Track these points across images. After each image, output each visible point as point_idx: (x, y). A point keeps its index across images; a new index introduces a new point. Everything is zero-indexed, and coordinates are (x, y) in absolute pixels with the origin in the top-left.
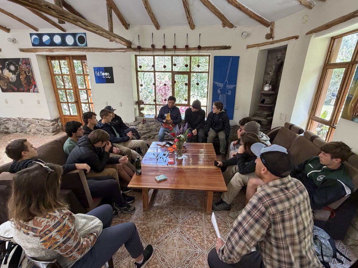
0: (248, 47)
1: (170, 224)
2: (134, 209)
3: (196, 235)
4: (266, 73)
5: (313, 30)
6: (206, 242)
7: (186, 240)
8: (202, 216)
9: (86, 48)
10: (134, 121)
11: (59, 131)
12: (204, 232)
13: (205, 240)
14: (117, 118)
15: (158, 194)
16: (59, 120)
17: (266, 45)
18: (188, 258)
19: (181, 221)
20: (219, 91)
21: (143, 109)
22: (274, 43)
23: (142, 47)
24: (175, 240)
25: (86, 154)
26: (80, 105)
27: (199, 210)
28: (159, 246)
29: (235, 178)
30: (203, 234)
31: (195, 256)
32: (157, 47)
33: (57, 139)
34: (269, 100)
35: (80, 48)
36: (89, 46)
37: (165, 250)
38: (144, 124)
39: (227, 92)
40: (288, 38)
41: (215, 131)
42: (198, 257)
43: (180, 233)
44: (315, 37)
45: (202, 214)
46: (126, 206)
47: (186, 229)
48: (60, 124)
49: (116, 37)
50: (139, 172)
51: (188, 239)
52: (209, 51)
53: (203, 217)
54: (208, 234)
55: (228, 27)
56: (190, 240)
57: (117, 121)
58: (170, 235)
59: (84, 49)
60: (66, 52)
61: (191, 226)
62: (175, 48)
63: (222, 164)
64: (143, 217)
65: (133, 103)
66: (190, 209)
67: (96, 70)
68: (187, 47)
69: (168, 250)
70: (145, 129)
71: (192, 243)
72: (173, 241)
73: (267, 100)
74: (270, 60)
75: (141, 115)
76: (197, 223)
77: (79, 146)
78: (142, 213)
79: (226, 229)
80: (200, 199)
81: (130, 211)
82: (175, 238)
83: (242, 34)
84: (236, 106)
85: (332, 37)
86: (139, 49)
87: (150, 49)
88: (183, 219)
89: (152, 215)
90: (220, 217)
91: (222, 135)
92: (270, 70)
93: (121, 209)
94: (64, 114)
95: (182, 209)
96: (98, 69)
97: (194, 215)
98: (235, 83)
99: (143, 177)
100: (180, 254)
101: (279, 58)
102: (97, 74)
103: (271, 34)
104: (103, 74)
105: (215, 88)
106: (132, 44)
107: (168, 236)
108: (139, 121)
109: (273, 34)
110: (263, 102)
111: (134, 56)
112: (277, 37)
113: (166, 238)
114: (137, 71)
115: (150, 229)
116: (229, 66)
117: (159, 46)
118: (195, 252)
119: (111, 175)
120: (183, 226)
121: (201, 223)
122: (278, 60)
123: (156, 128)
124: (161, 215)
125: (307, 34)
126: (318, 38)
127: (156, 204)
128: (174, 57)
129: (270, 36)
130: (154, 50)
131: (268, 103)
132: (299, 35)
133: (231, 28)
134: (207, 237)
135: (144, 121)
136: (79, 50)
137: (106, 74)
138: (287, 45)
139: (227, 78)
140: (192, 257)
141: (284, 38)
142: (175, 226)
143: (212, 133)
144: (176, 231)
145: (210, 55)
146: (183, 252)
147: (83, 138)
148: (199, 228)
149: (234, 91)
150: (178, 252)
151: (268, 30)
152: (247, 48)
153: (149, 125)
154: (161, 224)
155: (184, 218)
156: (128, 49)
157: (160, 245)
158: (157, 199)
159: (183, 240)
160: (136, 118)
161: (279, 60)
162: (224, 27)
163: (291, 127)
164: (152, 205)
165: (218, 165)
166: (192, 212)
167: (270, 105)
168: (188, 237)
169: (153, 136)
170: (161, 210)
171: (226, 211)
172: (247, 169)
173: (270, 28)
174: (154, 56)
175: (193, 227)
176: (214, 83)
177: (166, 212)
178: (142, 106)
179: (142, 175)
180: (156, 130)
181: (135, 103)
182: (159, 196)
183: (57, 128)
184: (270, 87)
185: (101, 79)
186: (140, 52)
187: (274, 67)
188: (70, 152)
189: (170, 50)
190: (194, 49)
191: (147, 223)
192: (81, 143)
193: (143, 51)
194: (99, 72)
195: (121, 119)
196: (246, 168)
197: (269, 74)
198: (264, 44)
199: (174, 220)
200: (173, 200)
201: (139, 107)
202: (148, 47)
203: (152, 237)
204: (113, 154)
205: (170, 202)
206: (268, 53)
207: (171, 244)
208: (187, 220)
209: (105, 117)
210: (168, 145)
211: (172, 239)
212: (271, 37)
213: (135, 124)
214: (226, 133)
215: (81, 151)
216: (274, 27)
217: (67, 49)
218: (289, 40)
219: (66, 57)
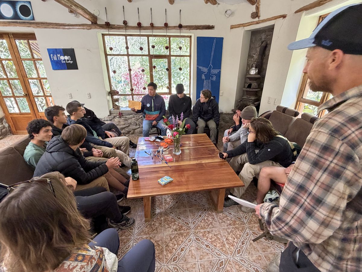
0: (232, 27)
1: (180, 232)
2: (134, 222)
3: (214, 239)
4: (250, 56)
5: (303, 7)
6: (227, 246)
7: (206, 249)
8: (213, 216)
9: (33, 23)
10: (109, 116)
11: (6, 134)
12: (221, 234)
13: (226, 243)
14: (89, 113)
15: (157, 198)
16: (4, 120)
17: (252, 25)
18: (215, 270)
19: (192, 226)
20: (203, 77)
21: (117, 100)
22: (260, 23)
23: (111, 23)
24: (193, 251)
25: (64, 161)
26: (32, 98)
27: (208, 209)
28: (176, 262)
29: (246, 170)
30: (222, 237)
31: (221, 265)
32: (130, 24)
33: (11, 145)
34: (256, 84)
35: (24, 23)
36: (38, 19)
37: (185, 267)
38: (120, 117)
39: (212, 77)
40: (275, 17)
41: (205, 121)
42: (225, 265)
43: (196, 241)
44: (305, 15)
45: (213, 213)
46: (125, 220)
47: (201, 235)
48: (7, 125)
49: (78, 6)
50: (136, 177)
51: (207, 246)
52: (191, 31)
53: (215, 216)
54: (227, 236)
55: (211, 3)
56: (209, 248)
57: (90, 116)
58: (185, 245)
59: (31, 23)
60: (3, 27)
61: (205, 230)
62: (152, 26)
63: (227, 155)
64: (147, 230)
65: (105, 94)
66: (198, 210)
67: (51, 52)
68: (166, 25)
69: (189, 266)
70: (122, 124)
71: (213, 250)
72: (190, 252)
73: (254, 84)
74: (253, 42)
75: (117, 107)
76: (211, 225)
77: (51, 152)
78: (144, 224)
79: (242, 225)
80: (205, 197)
81: (128, 225)
82: (192, 248)
83: (226, 12)
84: (221, 92)
85: (320, 16)
86: (108, 25)
87: (121, 27)
88: (194, 223)
89: (157, 224)
90: (232, 213)
91: (212, 124)
92: (254, 52)
93: (118, 225)
94: (10, 112)
95: (190, 211)
96: (53, 52)
97: (205, 216)
98: (220, 68)
99: (142, 183)
100: (204, 267)
101: (263, 40)
102: (53, 58)
103: (257, 12)
104: (62, 58)
105: (199, 73)
106: (98, 19)
107: (184, 248)
108: (115, 115)
109: (259, 12)
110: (250, 86)
111: (101, 35)
112: (263, 16)
113: (182, 250)
114: (106, 55)
115: (160, 243)
116: (213, 49)
117: (133, 23)
118: (219, 260)
119: (100, 185)
120: (197, 231)
121: (215, 224)
122: (262, 43)
123: (135, 121)
124: (168, 223)
125: (296, 12)
126: (308, 16)
127: (158, 211)
128: (150, 38)
129: (255, 15)
130: (127, 28)
131: (255, 87)
132: (286, 14)
133: (214, 5)
134: (227, 239)
135: (121, 115)
136: (23, 25)
137: (66, 58)
138: (274, 25)
139: (211, 62)
140: (218, 267)
141: (271, 17)
142: (188, 234)
143: (201, 123)
144: (190, 240)
145: (191, 36)
146: (206, 263)
147: (55, 141)
148: (215, 231)
149: (219, 75)
150: (201, 265)
151: (253, 9)
152: (231, 29)
153: (127, 119)
154: (170, 235)
155: (195, 221)
156: (92, 26)
157: (178, 261)
158: (157, 204)
159: (202, 249)
160: (110, 112)
161: (263, 41)
162: (206, 3)
163: (285, 110)
164: (153, 213)
165: (224, 157)
166: (201, 213)
167: (257, 90)
168: (206, 243)
169: (133, 131)
170: (166, 217)
171: (236, 205)
172: (259, 159)
173: (255, 5)
174: (126, 36)
175: (208, 230)
176: (197, 68)
177: (172, 218)
178: (116, 97)
179: (140, 180)
180: (135, 124)
181: (107, 94)
182: (159, 200)
183: (3, 131)
184: (257, 71)
185: (60, 65)
186: (109, 30)
187: (258, 50)
188: (37, 162)
189: (146, 28)
190: (174, 27)
191: (153, 236)
192: (53, 148)
193: (112, 28)
194: (55, 56)
195: (94, 113)
196: (258, 157)
197: (253, 57)
198: (249, 24)
199: (184, 226)
200: (176, 203)
201: (112, 98)
202: (118, 24)
203: (165, 253)
204: (93, 157)
205: (174, 206)
206: (251, 35)
207: (190, 256)
208: (199, 223)
209: (74, 113)
210: (158, 140)
211: (190, 250)
212: (257, 16)
213: (110, 118)
214: (217, 122)
215: (54, 159)
216: (259, 5)
217: (4, 22)
218: (276, 19)
219: (4, 36)
